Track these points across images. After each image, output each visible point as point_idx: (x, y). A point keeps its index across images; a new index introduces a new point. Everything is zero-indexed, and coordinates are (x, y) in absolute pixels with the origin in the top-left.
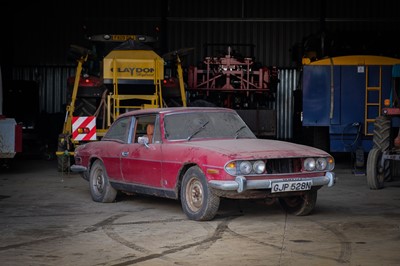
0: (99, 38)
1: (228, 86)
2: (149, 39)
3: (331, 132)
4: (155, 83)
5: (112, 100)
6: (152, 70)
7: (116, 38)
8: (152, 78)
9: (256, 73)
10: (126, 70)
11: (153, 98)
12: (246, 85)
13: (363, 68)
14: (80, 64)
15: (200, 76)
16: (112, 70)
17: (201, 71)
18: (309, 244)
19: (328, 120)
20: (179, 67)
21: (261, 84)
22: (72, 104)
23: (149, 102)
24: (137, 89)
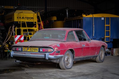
8: (33, 21)
13: (103, 18)
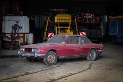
0: (53, 10)
1: (88, 22)
2: (67, 10)
3: (117, 37)
4: (69, 23)
5: (57, 28)
6: (68, 20)
7: (58, 10)
8: (68, 22)
9: (96, 18)
10: (61, 20)
11: (69, 27)
12: (93, 21)
14: (48, 18)
15: (80, 19)
16: (57, 20)
17: (80, 17)
18: (112, 71)
19: (116, 33)
20: (75, 18)
21: (97, 21)
22: (46, 28)
23: (68, 29)
24: (64, 25)
